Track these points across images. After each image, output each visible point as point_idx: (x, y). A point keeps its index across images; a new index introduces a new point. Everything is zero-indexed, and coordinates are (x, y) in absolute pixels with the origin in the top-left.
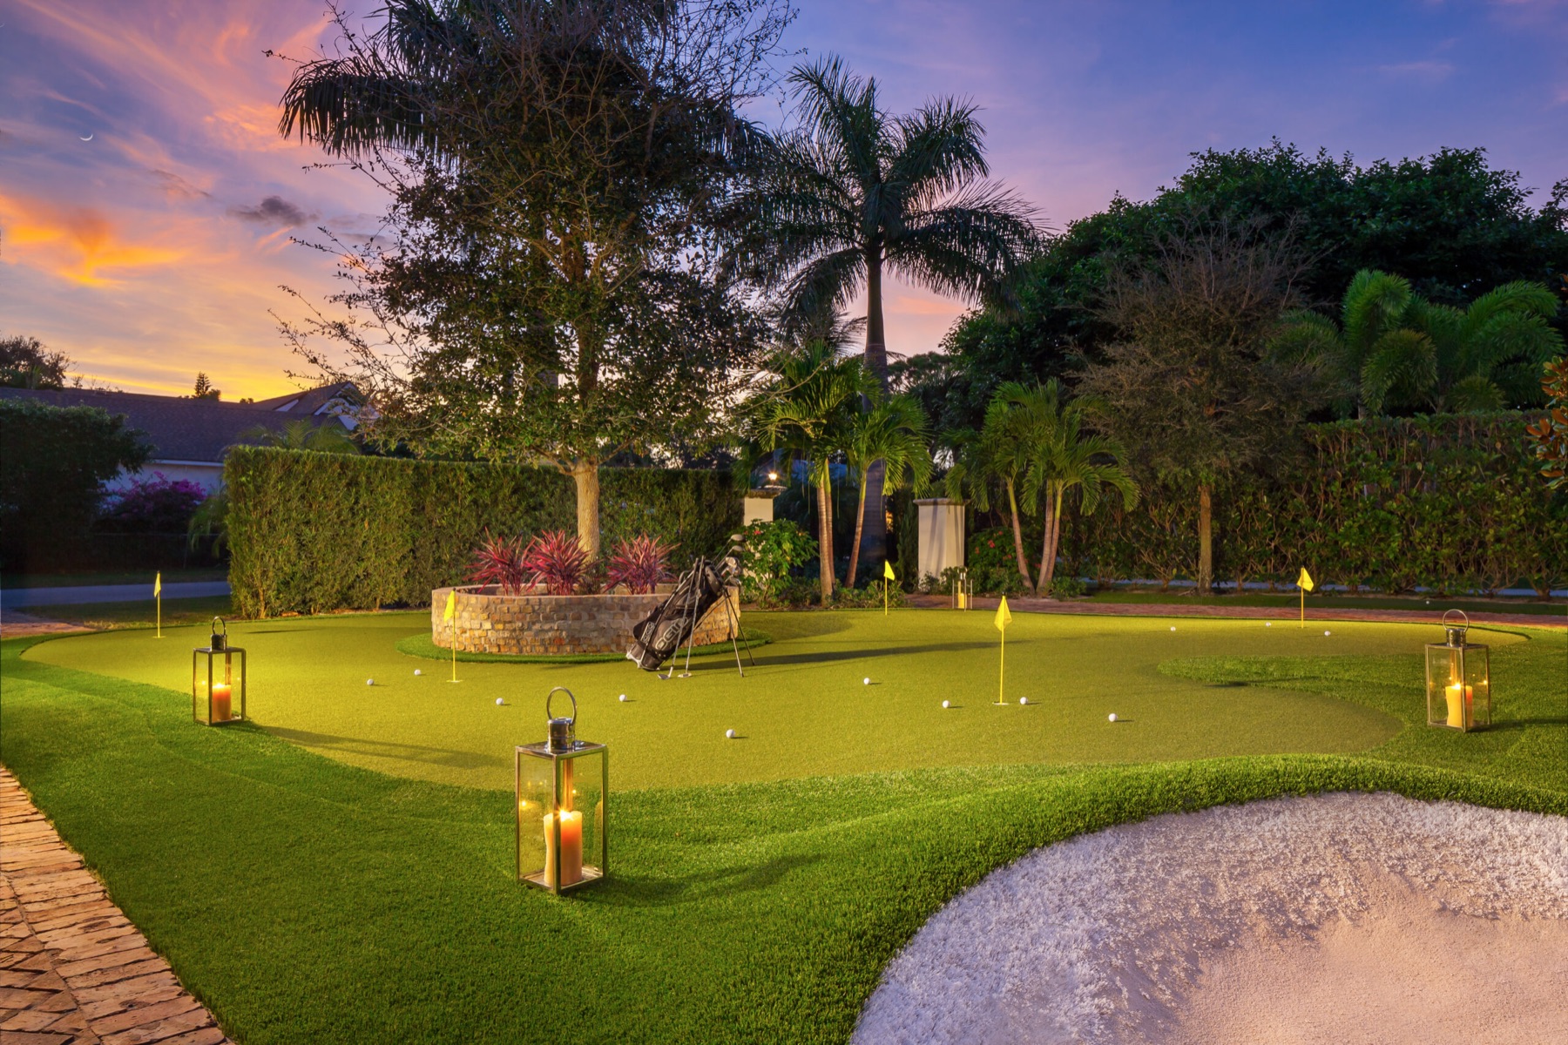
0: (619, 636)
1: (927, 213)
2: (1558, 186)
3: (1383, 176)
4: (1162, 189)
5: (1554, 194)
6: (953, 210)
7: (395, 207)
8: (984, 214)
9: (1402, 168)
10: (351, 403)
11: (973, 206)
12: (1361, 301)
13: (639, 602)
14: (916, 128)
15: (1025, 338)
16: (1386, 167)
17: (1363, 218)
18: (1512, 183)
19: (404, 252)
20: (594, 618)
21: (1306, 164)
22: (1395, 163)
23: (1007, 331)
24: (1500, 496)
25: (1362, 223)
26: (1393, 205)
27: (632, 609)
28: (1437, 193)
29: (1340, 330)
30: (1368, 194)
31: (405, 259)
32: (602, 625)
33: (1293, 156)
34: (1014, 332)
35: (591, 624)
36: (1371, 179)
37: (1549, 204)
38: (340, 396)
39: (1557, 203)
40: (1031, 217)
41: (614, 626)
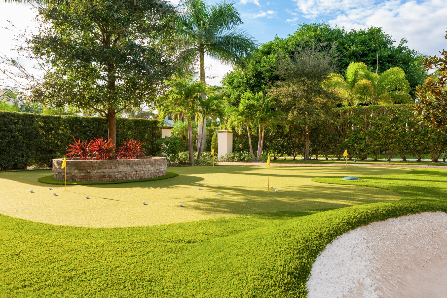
0: (126, 174)
1: (218, 37)
2: (402, 40)
3: (354, 34)
4: (289, 35)
5: (401, 42)
6: (227, 37)
7: (37, 16)
8: (237, 38)
9: (359, 32)
11: (234, 36)
12: (352, 71)
13: (133, 162)
14: (215, 9)
15: (248, 80)
16: (355, 31)
17: (350, 46)
18: (390, 38)
19: (41, 33)
20: (117, 168)
21: (332, 29)
22: (357, 30)
23: (242, 78)
24: (392, 130)
25: (350, 47)
26: (358, 42)
27: (131, 164)
28: (370, 40)
29: (345, 79)
30: (351, 39)
31: (41, 35)
32: (120, 170)
33: (328, 27)
34: (245, 79)
35: (116, 170)
36: (351, 34)
37: (400, 45)
38: (6, 95)
39: (402, 45)
40: (252, 40)
41: (125, 171)
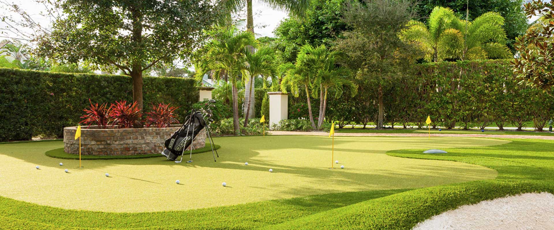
0: (155, 146)
10: (11, 51)
12: (436, 18)
13: (164, 131)
15: (307, 30)
20: (144, 138)
23: (300, 27)
24: (486, 91)
27: (161, 134)
29: (428, 29)
32: (147, 141)
34: (302, 28)
35: (143, 141)
38: (6, 48)
41: (153, 142)
